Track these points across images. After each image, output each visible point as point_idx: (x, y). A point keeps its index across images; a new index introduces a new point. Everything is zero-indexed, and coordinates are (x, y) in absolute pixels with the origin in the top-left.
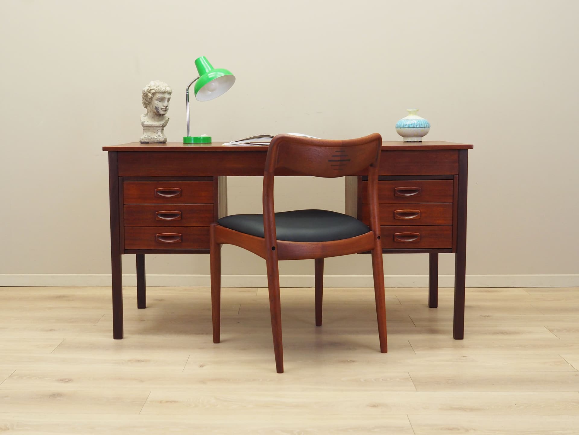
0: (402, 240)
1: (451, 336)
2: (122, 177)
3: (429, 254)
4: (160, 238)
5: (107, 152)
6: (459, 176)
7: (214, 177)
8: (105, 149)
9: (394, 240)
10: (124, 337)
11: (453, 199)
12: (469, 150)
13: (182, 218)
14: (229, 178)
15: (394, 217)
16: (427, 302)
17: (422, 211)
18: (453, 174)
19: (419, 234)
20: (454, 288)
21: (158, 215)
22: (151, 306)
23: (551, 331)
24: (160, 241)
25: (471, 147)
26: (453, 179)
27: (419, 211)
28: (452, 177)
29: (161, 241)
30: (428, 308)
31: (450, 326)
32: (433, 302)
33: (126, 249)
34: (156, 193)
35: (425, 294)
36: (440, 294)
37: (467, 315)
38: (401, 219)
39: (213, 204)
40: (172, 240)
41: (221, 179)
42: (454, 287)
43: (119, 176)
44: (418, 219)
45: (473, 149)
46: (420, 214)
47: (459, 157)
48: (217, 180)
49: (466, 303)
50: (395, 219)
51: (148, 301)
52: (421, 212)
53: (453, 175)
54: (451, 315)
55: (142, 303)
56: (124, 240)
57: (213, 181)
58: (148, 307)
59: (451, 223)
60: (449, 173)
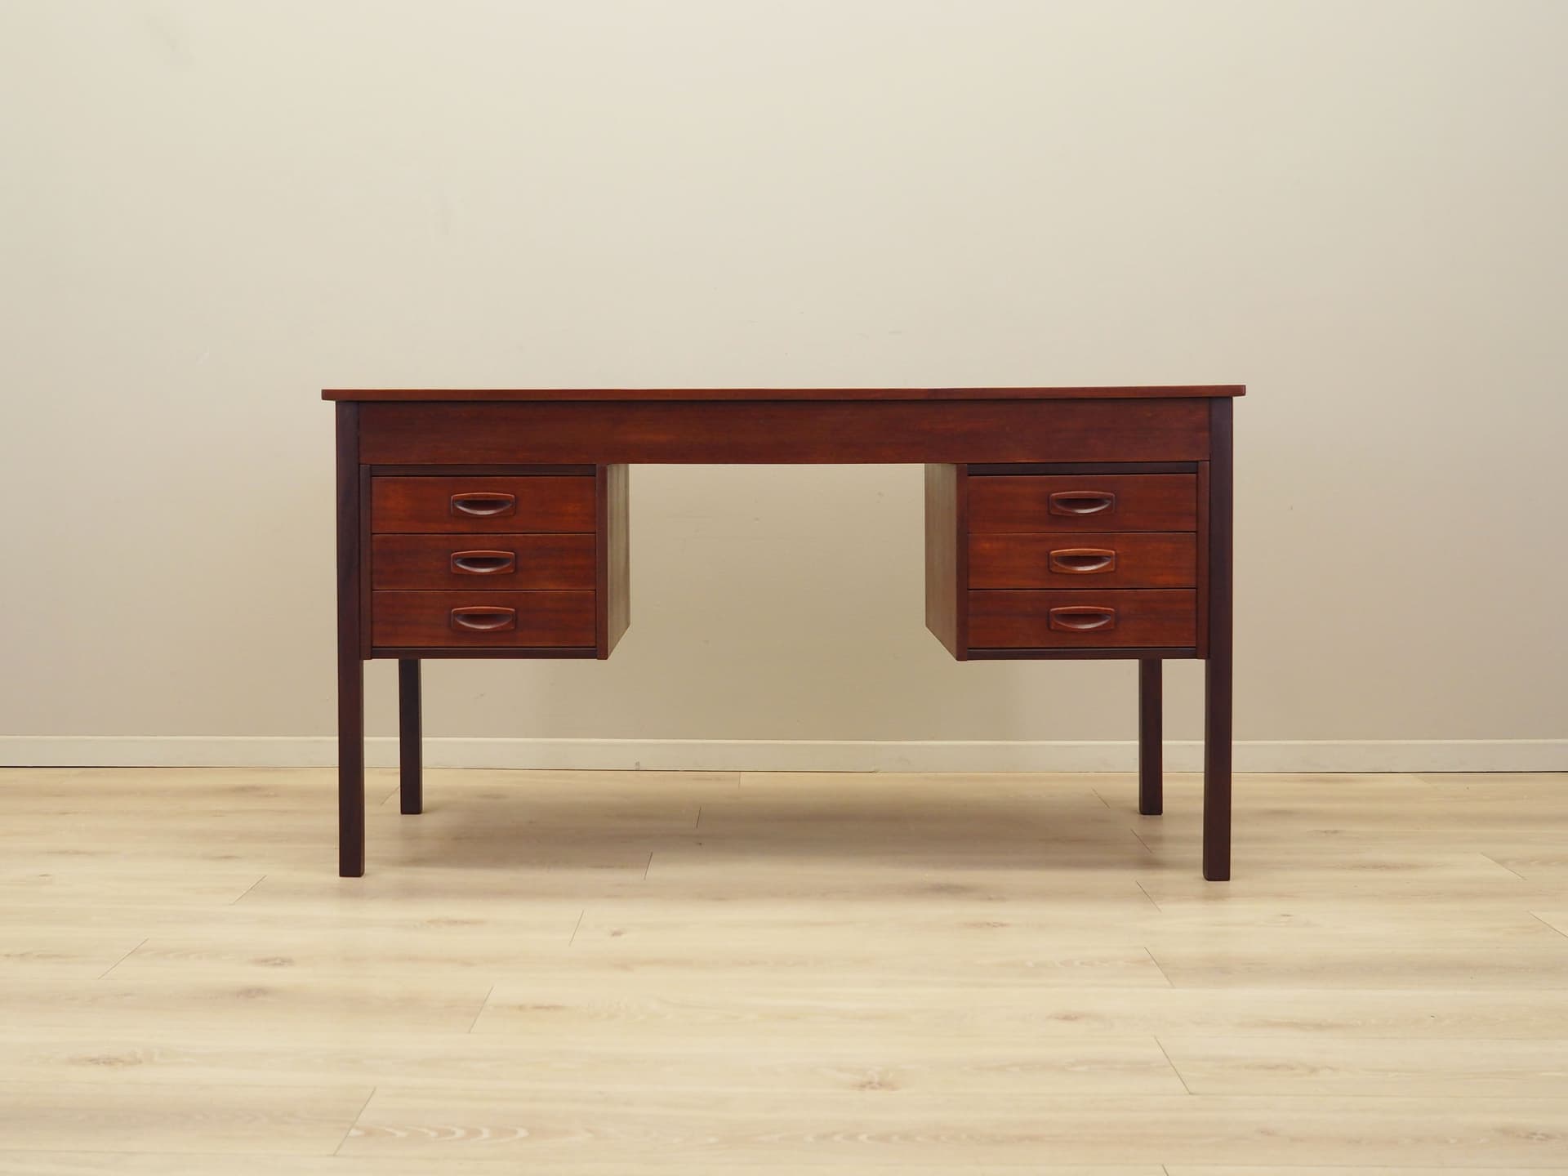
0: (1069, 626)
1: (1200, 873)
2: (368, 466)
3: (1137, 661)
4: (463, 620)
5: (333, 403)
6: (1210, 464)
7: (597, 466)
8: (327, 395)
9: (1049, 625)
10: (366, 872)
11: (1197, 521)
12: (1235, 398)
13: (516, 570)
14: (633, 467)
15: (1049, 567)
16: (1136, 804)
17: (1118, 552)
18: (1195, 459)
19: (1112, 610)
20: (1203, 774)
21: (456, 559)
22: (434, 809)
23: (1502, 862)
24: (461, 625)
25: (1240, 391)
26: (1197, 473)
27: (1113, 552)
28: (1194, 467)
29: (463, 626)
30: (1138, 816)
31: (1196, 852)
32: (1151, 800)
33: (374, 645)
34: (453, 505)
35: (1130, 787)
36: (1168, 786)
37: (1237, 829)
38: (1066, 572)
39: (595, 533)
40: (491, 624)
41: (615, 472)
42: (1203, 770)
43: (361, 462)
44: (1111, 572)
45: (1244, 395)
46: (1114, 559)
47: (1210, 415)
48: (604, 472)
49: (1235, 805)
50: (1051, 571)
51: (427, 799)
52: (1116, 554)
53: (1197, 462)
54: (1197, 829)
55: (411, 800)
56: (372, 622)
57: (594, 476)
58: (425, 812)
59: (1193, 584)
60: (1183, 458)
